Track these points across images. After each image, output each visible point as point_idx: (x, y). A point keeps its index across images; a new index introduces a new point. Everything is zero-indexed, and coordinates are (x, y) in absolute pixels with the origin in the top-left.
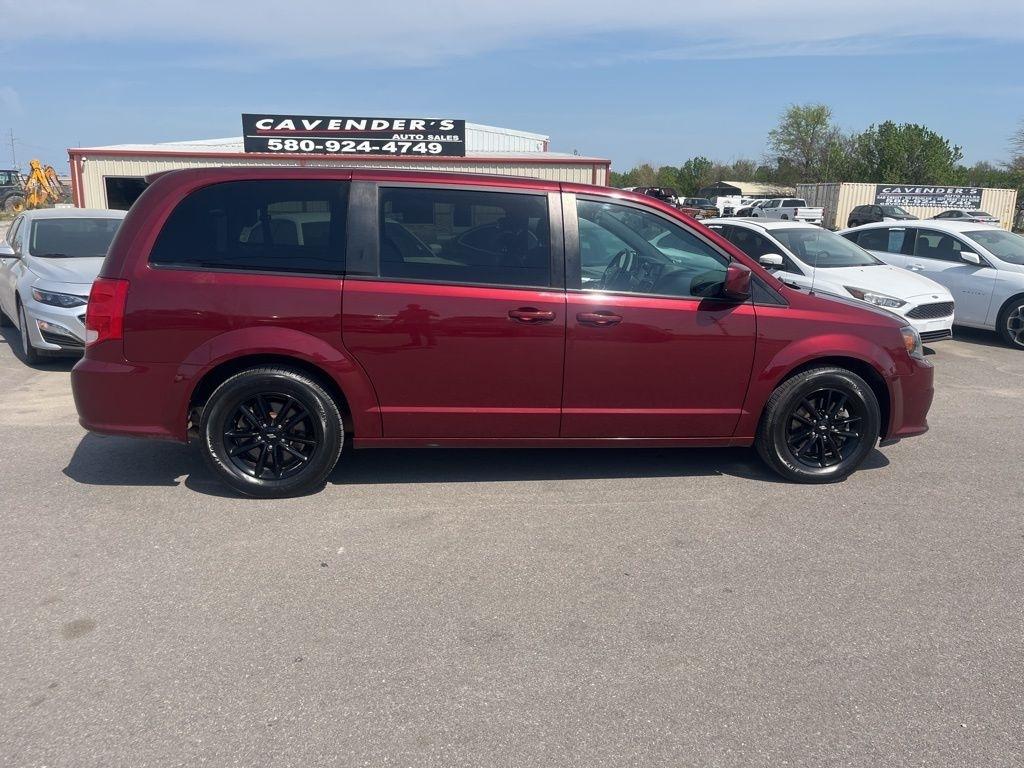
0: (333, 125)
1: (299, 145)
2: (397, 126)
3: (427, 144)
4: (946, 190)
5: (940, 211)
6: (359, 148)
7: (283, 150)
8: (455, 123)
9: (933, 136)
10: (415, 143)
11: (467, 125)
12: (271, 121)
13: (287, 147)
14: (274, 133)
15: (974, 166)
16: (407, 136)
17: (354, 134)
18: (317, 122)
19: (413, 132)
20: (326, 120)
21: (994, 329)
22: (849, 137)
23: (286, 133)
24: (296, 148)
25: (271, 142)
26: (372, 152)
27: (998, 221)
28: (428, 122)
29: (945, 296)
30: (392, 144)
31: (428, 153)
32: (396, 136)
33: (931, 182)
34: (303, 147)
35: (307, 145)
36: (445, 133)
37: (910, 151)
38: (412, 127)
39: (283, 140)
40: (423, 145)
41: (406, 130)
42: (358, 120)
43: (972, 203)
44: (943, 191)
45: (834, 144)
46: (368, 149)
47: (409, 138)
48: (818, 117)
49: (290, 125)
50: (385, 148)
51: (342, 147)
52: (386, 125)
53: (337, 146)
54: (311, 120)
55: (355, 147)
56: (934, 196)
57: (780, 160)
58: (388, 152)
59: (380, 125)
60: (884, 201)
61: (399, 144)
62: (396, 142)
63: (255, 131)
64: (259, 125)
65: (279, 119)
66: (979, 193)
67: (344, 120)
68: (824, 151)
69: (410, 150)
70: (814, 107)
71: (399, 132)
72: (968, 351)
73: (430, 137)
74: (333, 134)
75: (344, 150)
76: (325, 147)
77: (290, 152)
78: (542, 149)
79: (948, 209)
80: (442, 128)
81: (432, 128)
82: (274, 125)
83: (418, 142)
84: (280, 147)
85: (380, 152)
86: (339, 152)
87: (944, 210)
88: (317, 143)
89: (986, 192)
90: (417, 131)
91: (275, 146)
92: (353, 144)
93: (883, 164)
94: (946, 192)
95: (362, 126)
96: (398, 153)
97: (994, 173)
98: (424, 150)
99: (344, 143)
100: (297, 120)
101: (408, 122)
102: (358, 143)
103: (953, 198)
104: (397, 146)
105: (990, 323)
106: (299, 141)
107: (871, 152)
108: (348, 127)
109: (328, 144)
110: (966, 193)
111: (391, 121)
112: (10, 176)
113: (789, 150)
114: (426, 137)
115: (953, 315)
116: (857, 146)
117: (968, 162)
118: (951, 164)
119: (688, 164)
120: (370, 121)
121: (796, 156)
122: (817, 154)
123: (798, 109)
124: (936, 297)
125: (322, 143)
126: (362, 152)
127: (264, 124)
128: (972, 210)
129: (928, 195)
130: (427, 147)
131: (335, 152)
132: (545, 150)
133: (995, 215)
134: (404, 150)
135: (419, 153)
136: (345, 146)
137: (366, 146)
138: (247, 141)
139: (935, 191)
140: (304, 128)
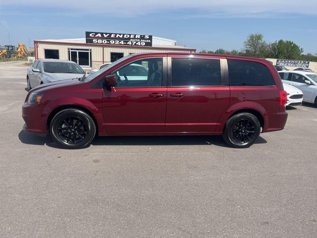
0: (113, 36)
1: (102, 41)
2: (132, 37)
3: (141, 42)
4: (298, 61)
5: (296, 68)
6: (120, 43)
7: (97, 43)
8: (149, 36)
9: (295, 45)
10: (137, 42)
11: (153, 37)
12: (94, 34)
13: (99, 42)
14: (95, 38)
15: (307, 54)
16: (134, 40)
17: (119, 39)
18: (108, 35)
19: (136, 39)
20: (111, 34)
21: (314, 103)
22: (268, 44)
23: (98, 38)
24: (101, 42)
25: (94, 40)
26: (124, 44)
27: (314, 72)
28: (141, 36)
29: (300, 93)
30: (130, 42)
31: (141, 45)
32: (131, 40)
33: (293, 59)
34: (103, 42)
35: (105, 42)
36: (146, 39)
37: (287, 49)
38: (136, 37)
39: (98, 40)
40: (139, 43)
41: (135, 38)
42: (120, 35)
43: (306, 66)
44: (297, 62)
45: (264, 46)
46: (123, 43)
47: (135, 40)
48: (259, 37)
49: (100, 35)
50: (128, 43)
51: (115, 42)
52: (129, 36)
53: (114, 42)
54: (106, 34)
55: (119, 43)
56: (294, 63)
57: (246, 50)
58: (129, 44)
59: (127, 36)
60: (279, 64)
61: (132, 42)
62: (131, 42)
63: (89, 37)
64: (91, 35)
65: (96, 33)
66: (308, 63)
67: (116, 34)
68: (260, 48)
69: (135, 44)
70: (258, 34)
71: (132, 39)
72: (306, 109)
73: (142, 40)
74: (113, 39)
75: (116, 43)
76: (110, 42)
77: (100, 43)
78: (174, 45)
79: (299, 68)
80: (145, 38)
81: (142, 37)
82: (95, 35)
83: (138, 42)
84: (96, 42)
85: (127, 44)
86: (114, 44)
87: (297, 68)
88: (107, 41)
89: (310, 63)
90: (138, 38)
91: (95, 42)
92: (118, 42)
93: (279, 53)
94: (298, 62)
95: (121, 36)
96: (132, 45)
97: (313, 57)
98: (139, 44)
99: (116, 41)
100: (102, 34)
101: (135, 35)
102: (120, 41)
103: (300, 64)
104: (131, 43)
105: (313, 101)
106: (102, 40)
107: (275, 49)
108: (117, 36)
109: (111, 41)
110: (304, 63)
111: (130, 35)
112: (12, 47)
113: (250, 48)
114: (140, 40)
115: (302, 98)
116: (271, 47)
117: (305, 53)
118: (300, 54)
119: (217, 51)
120: (124, 35)
121: (251, 49)
122: (258, 49)
123: (253, 35)
124: (298, 93)
125: (109, 41)
126: (121, 44)
127: (92, 35)
128: (306, 68)
129: (292, 63)
130: (140, 43)
131: (113, 44)
132: (175, 45)
133: (313, 70)
134: (134, 44)
135: (138, 45)
136: (116, 42)
137: (122, 42)
138: (87, 40)
139: (295, 62)
140: (104, 36)
